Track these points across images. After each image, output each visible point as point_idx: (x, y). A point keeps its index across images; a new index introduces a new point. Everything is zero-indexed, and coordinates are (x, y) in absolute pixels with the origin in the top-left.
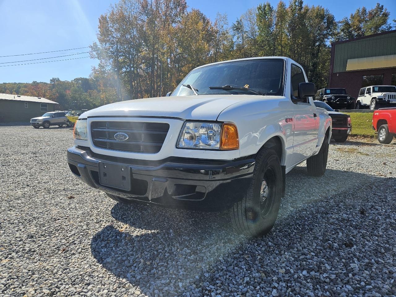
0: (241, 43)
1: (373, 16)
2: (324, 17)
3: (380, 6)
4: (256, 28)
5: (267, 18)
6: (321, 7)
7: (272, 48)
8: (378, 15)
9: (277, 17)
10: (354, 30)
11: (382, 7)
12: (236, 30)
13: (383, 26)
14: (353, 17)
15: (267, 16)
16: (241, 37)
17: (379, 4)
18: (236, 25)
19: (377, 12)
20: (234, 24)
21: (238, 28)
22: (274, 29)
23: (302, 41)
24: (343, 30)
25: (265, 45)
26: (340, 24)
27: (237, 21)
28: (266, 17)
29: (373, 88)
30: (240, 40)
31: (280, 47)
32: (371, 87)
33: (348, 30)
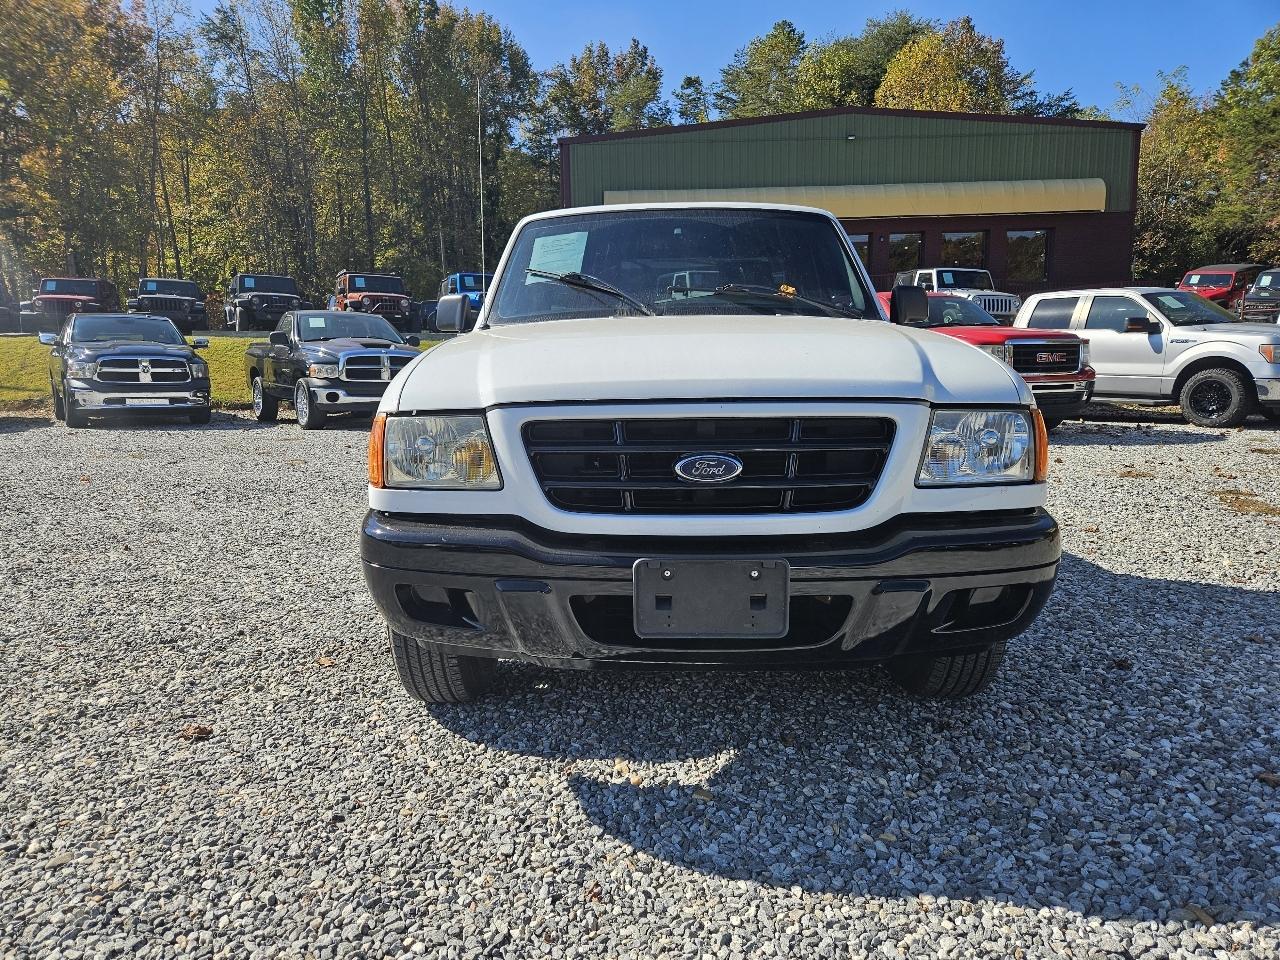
0: (242, 90)
1: (627, 74)
2: (502, 52)
3: (641, 47)
4: (294, 47)
5: (328, 19)
6: (490, 18)
7: (356, 126)
8: (638, 74)
9: (360, 21)
10: (586, 103)
11: (646, 52)
12: (217, 40)
13: (651, 104)
14: (577, 67)
15: (326, 11)
16: (241, 71)
17: (636, 43)
18: (217, 22)
19: (635, 64)
20: (208, 19)
21: (226, 34)
22: (354, 60)
23: (449, 114)
24: (555, 100)
25: (332, 112)
26: (547, 82)
27: (218, 11)
28: (325, 15)
29: (939, 274)
30: (237, 80)
31: (382, 127)
32: (934, 272)
33: (569, 102)
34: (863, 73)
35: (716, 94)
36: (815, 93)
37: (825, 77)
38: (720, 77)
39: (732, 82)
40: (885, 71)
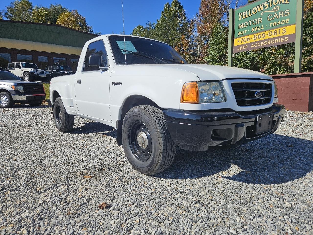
29: (22, 64)
32: (20, 63)
34: (51, 17)
35: (5, 13)
36: (38, 19)
37: (40, 16)
38: (6, 9)
39: (10, 11)
40: (58, 18)
